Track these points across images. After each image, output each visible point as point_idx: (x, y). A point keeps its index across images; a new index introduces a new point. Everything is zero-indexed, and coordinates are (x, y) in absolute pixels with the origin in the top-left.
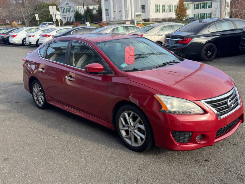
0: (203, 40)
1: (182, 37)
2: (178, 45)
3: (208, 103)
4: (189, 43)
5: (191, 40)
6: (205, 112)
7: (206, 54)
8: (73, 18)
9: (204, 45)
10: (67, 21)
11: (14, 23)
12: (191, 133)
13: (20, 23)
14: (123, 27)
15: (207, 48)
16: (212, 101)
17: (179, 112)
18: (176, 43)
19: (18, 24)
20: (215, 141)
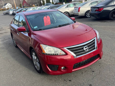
0: (111, 9)
1: (98, 8)
2: (96, 12)
3: (68, 49)
4: (102, 11)
5: (103, 9)
6: (67, 54)
7: (112, 16)
8: (59, 1)
9: (110, 12)
10: (56, 2)
11: (34, 5)
12: (58, 66)
13: (36, 5)
14: (73, 4)
15: (112, 13)
16: (71, 48)
17: (51, 54)
18: (95, 11)
19: (35, 6)
20: (73, 70)
